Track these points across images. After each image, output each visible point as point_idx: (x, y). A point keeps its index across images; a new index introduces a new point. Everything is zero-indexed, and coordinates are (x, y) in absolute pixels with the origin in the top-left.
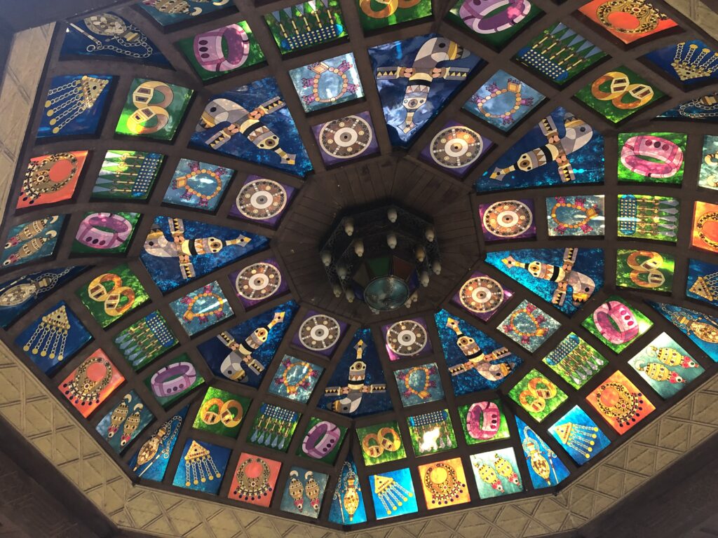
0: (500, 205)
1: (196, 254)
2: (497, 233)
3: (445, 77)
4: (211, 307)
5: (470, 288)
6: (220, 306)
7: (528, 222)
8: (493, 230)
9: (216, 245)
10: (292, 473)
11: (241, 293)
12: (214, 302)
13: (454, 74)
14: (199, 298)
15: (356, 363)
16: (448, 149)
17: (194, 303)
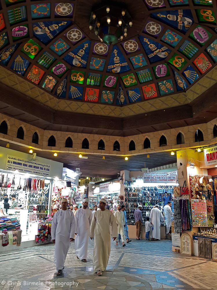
10: (103, 92)
11: (70, 40)
15: (115, 57)
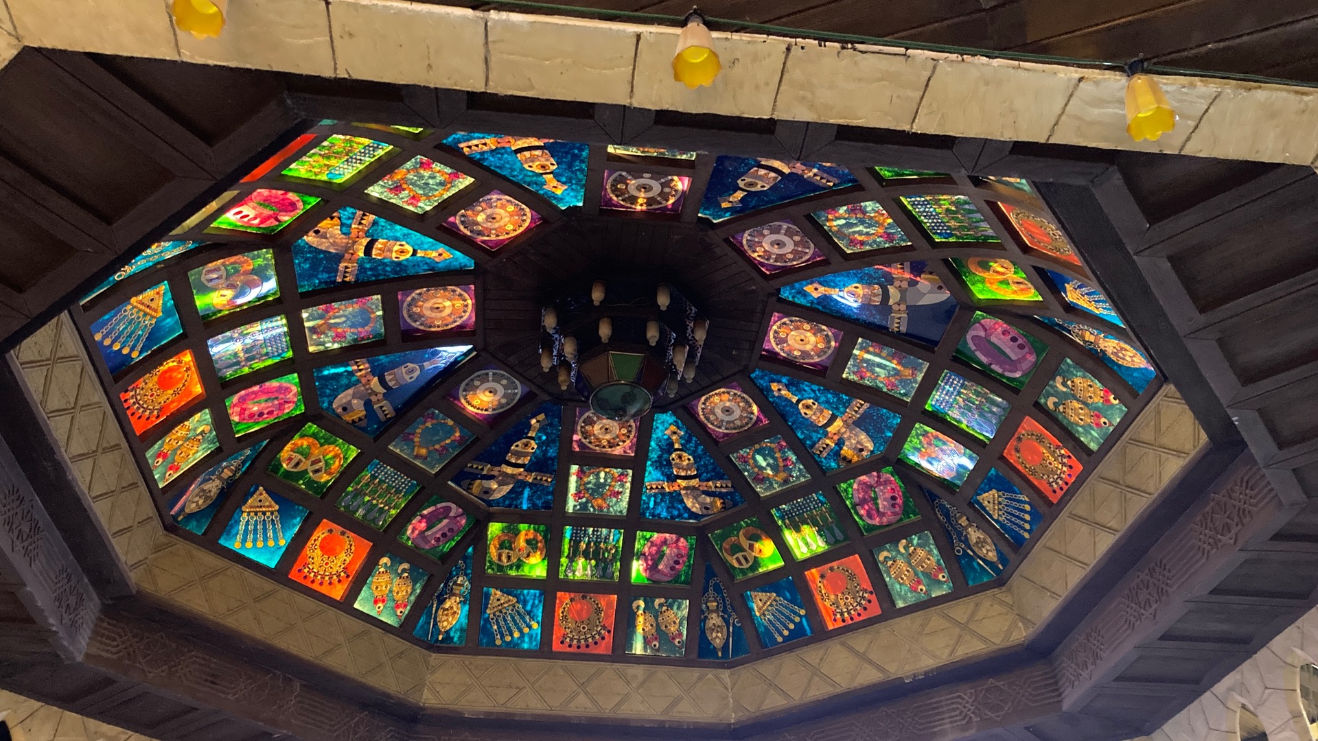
0: (447, 325)
1: (832, 415)
2: (454, 291)
3: (489, 466)
4: (877, 360)
5: (510, 227)
6: (868, 352)
7: (410, 305)
8: (460, 295)
9: (808, 407)
11: (833, 344)
12: (868, 361)
13: (480, 467)
14: (878, 376)
16: (501, 391)
17: (888, 377)
